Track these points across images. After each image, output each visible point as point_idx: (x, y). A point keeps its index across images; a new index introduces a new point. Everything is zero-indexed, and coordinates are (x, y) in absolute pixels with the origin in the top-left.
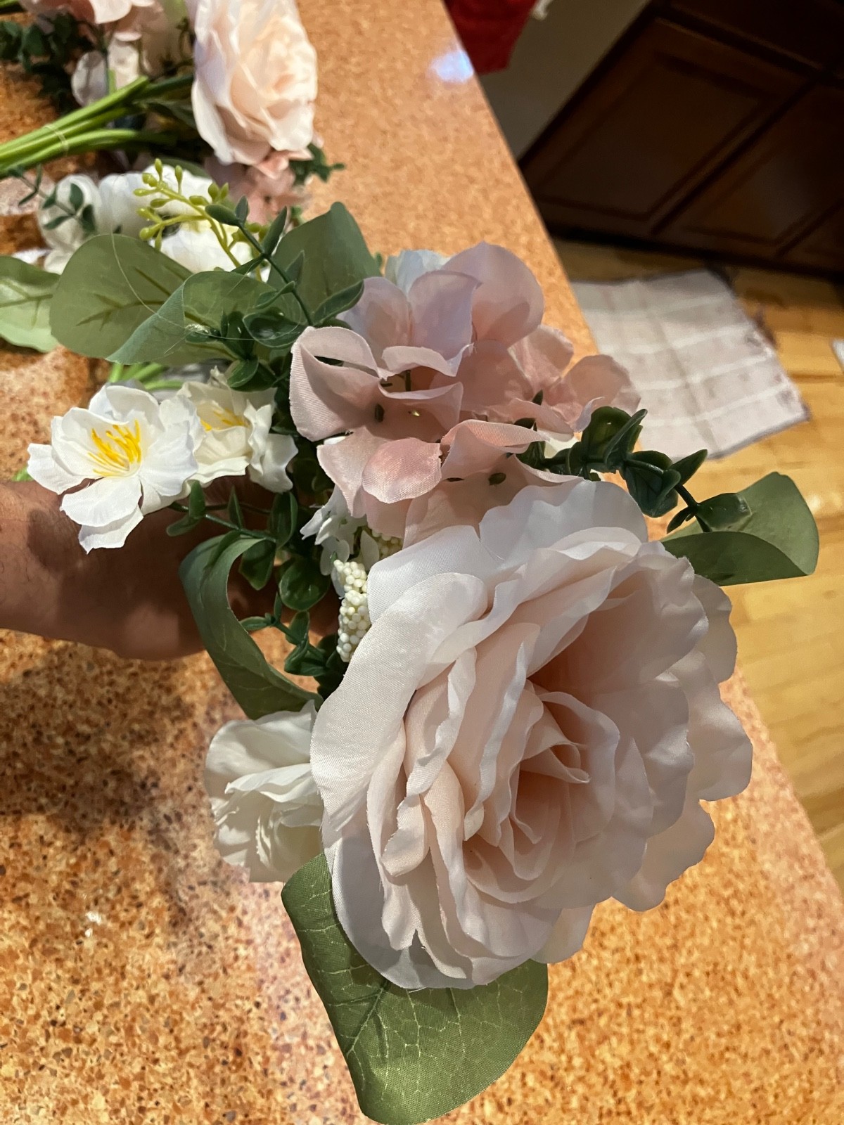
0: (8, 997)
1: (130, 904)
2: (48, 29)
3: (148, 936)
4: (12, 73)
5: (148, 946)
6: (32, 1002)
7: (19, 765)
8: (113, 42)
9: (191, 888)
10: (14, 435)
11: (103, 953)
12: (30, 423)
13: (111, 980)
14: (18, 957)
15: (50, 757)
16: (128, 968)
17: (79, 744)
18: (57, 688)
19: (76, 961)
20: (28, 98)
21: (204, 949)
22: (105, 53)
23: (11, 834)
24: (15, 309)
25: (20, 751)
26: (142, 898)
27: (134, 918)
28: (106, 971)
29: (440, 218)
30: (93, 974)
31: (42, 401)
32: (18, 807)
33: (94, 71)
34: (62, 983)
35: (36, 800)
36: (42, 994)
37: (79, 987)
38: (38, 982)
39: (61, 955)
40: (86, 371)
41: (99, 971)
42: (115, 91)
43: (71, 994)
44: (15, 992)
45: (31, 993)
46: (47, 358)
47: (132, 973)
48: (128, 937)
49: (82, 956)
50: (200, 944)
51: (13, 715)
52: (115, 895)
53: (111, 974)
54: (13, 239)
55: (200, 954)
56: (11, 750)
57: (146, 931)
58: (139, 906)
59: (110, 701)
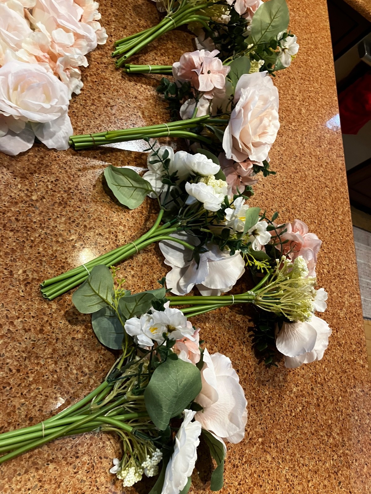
0: (12, 476)
1: (74, 455)
2: (180, 86)
3: (75, 473)
4: (160, 98)
5: (73, 477)
6: (20, 482)
7: (55, 376)
8: (202, 97)
9: (101, 458)
10: (107, 239)
11: (55, 472)
12: (114, 235)
13: (54, 486)
14: (22, 460)
15: (68, 377)
16: (62, 484)
17: (82, 376)
18: (82, 349)
19: (43, 472)
20: (162, 108)
21: (95, 489)
22: (197, 101)
23: (41, 405)
24: (126, 189)
25: (58, 370)
26: (79, 455)
27: (73, 462)
28: (53, 482)
29: (307, 198)
30: (48, 480)
31: (122, 228)
32: (48, 394)
33: (190, 106)
34: (35, 479)
35: (55, 393)
36: (25, 481)
37: (40, 484)
38: (25, 475)
39: (39, 467)
40: (143, 221)
41: (51, 480)
42: (195, 117)
43: (36, 485)
44: (16, 475)
45: (21, 478)
46: (131, 212)
47: (63, 487)
48: (68, 470)
49: (47, 471)
50: (94, 486)
51: (61, 354)
52: (69, 449)
53: (54, 484)
54: (135, 161)
55: (93, 490)
56: (55, 369)
57: (75, 471)
58: (77, 457)
59: (100, 362)
